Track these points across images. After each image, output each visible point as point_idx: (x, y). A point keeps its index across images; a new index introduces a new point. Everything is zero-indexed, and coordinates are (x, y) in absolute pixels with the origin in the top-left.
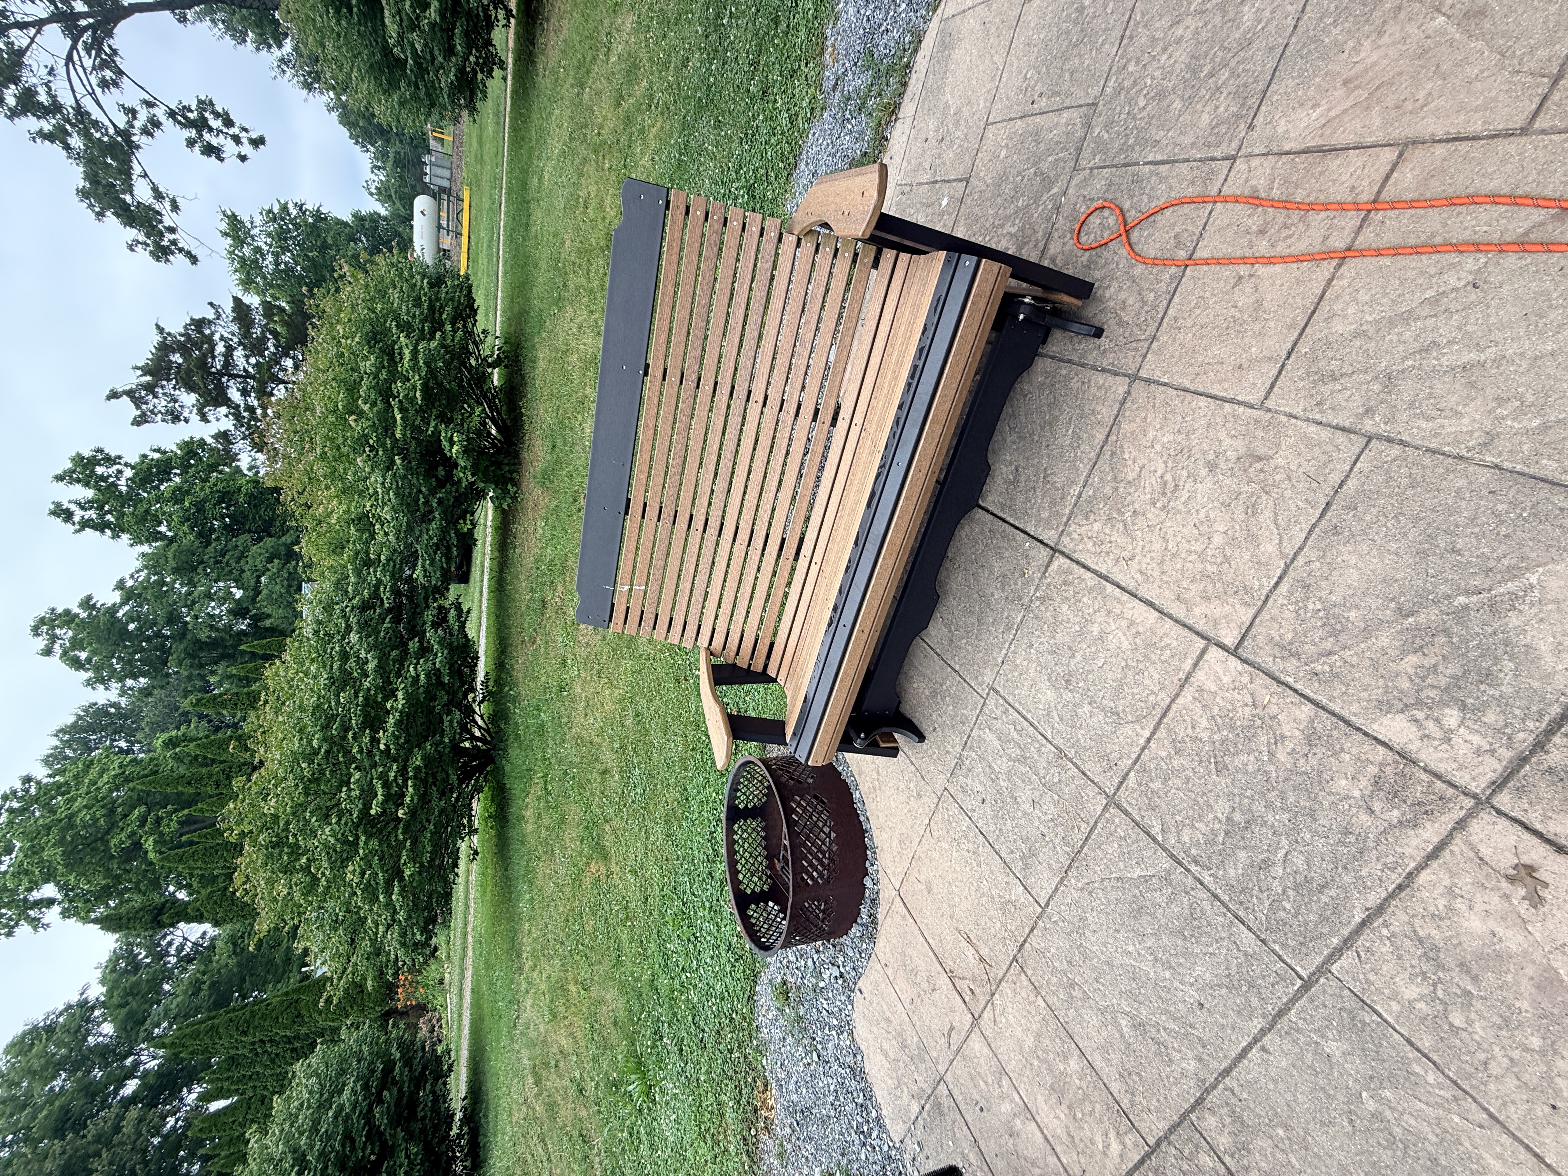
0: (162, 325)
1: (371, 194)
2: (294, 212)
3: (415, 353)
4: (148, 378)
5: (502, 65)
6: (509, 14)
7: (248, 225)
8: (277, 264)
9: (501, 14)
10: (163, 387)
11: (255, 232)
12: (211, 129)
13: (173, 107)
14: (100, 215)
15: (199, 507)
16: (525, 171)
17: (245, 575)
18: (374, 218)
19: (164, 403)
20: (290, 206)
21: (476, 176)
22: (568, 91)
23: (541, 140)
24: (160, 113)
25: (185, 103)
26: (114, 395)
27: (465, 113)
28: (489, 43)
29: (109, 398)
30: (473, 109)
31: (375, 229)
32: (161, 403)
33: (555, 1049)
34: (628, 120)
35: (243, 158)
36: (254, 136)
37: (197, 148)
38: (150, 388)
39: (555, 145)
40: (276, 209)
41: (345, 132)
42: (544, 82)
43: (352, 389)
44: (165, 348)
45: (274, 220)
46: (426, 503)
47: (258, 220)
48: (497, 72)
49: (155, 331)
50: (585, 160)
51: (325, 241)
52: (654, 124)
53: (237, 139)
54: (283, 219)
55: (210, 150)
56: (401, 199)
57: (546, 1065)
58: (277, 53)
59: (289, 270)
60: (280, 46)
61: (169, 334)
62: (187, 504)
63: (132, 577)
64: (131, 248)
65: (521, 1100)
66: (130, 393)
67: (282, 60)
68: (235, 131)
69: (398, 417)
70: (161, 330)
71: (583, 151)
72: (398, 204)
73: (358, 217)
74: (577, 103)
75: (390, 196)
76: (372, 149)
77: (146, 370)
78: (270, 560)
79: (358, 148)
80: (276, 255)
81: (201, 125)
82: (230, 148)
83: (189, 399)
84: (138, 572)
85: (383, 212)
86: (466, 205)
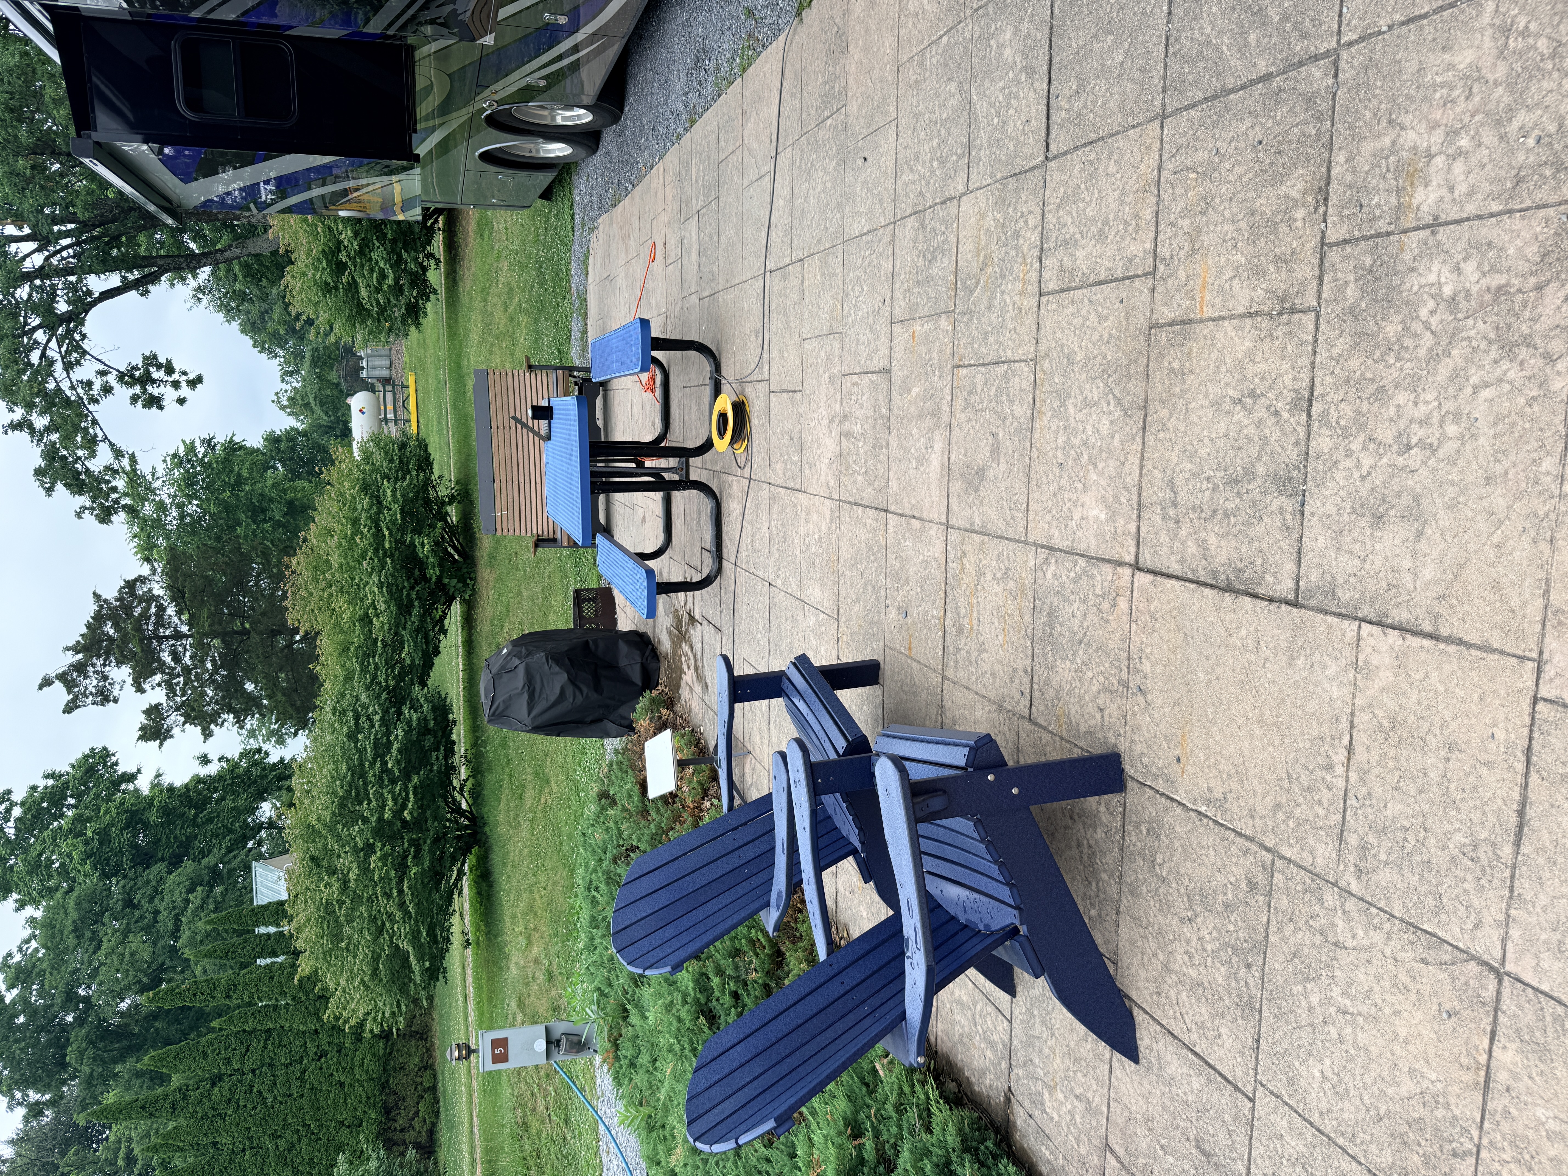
0: (99, 592)
1: (283, 408)
2: (201, 450)
3: (394, 491)
4: (80, 656)
5: (435, 292)
6: (438, 261)
7: (149, 478)
8: (182, 517)
9: (432, 262)
10: (93, 665)
11: (157, 484)
12: (153, 381)
13: (122, 370)
14: (50, 490)
15: (104, 835)
16: (459, 356)
17: (160, 917)
18: (291, 435)
19: (95, 682)
20: (197, 444)
21: (420, 360)
22: (478, 304)
23: (466, 336)
24: (111, 379)
25: (134, 363)
26: (46, 682)
27: (413, 328)
28: (425, 281)
29: (40, 688)
30: (418, 325)
31: (293, 449)
32: (92, 683)
34: (511, 319)
35: (181, 401)
36: (192, 376)
37: (139, 404)
38: (80, 668)
39: (475, 338)
40: (182, 453)
41: (248, 341)
42: (464, 299)
43: (355, 522)
44: (99, 618)
45: (180, 464)
46: (408, 595)
47: (160, 471)
48: (432, 297)
49: (92, 601)
50: (492, 345)
51: (239, 475)
52: (523, 319)
53: (176, 385)
54: (189, 461)
55: (154, 402)
56: (322, 404)
58: (192, 283)
59: (197, 521)
60: (195, 276)
61: (106, 601)
62: (89, 834)
63: (20, 949)
64: (79, 515)
66: (62, 677)
67: (199, 289)
68: (176, 376)
69: (387, 533)
70: (97, 596)
71: (491, 339)
72: (318, 410)
73: (273, 440)
74: (484, 312)
75: (307, 405)
76: (282, 353)
77: (76, 649)
78: (191, 890)
79: (264, 356)
80: (180, 506)
81: (146, 380)
82: (169, 394)
83: (121, 674)
84: (27, 941)
85: (301, 427)
86: (412, 390)
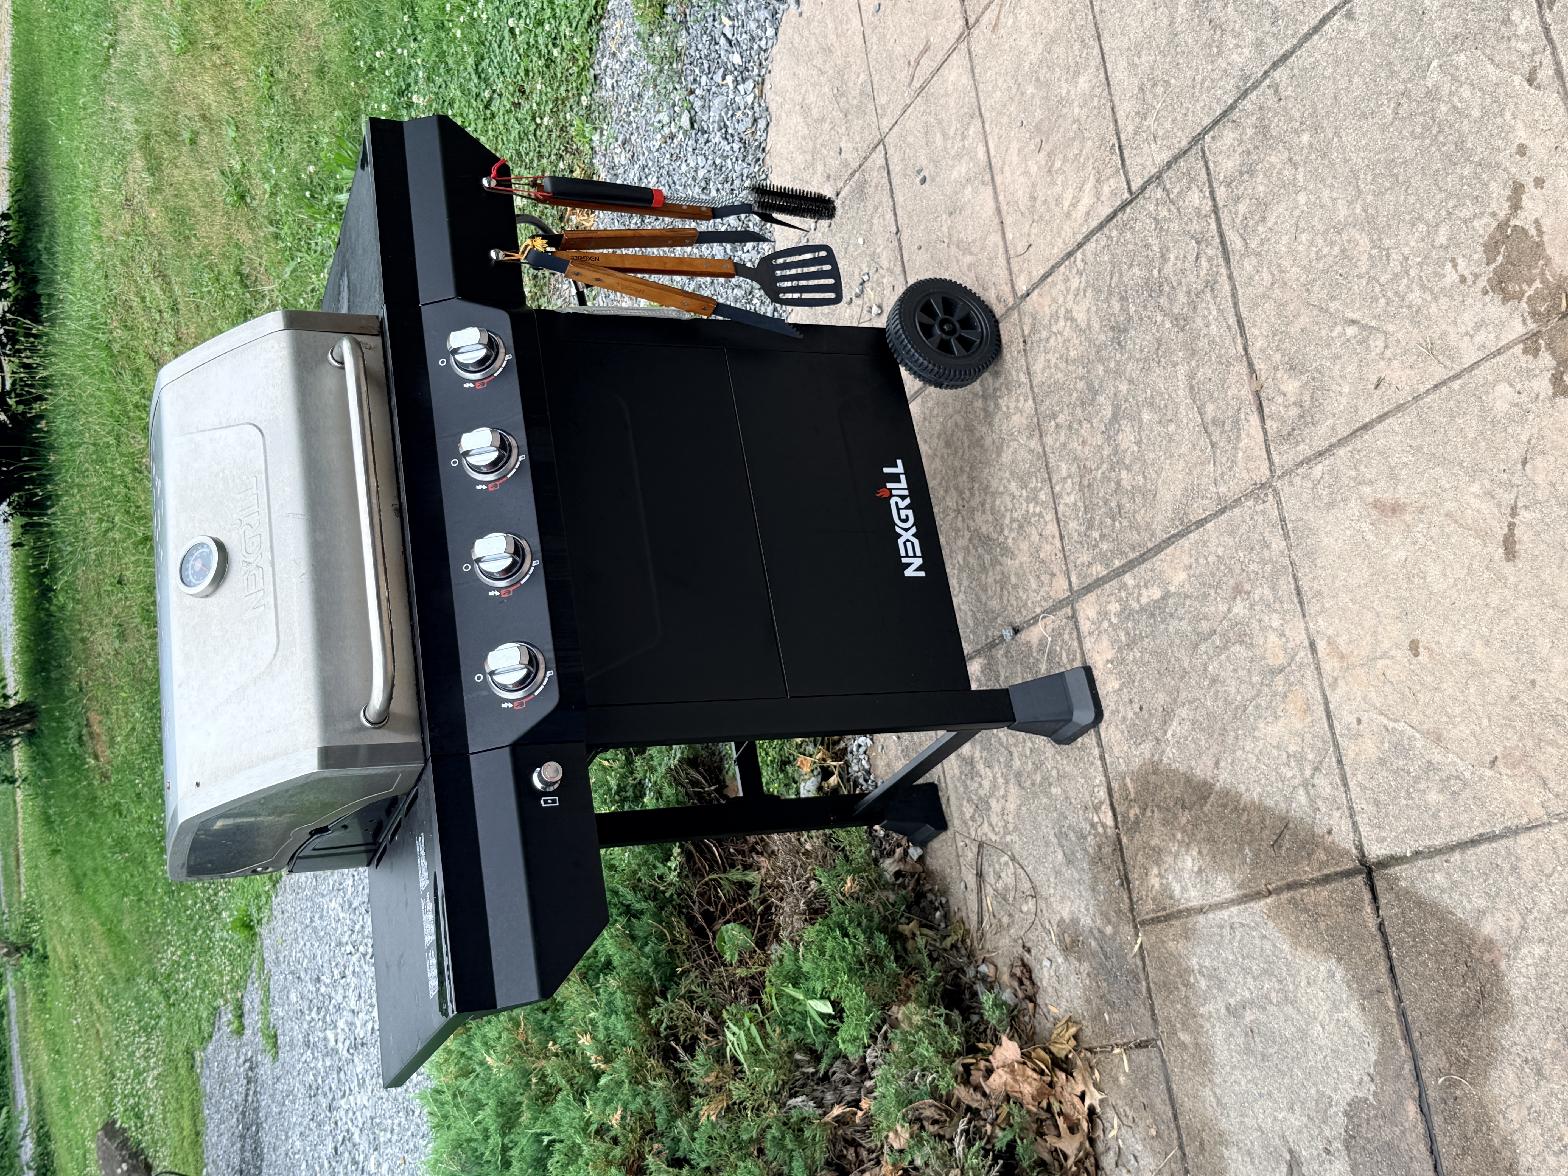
33: (191, 110)
57: (173, 136)
65: (119, 198)
